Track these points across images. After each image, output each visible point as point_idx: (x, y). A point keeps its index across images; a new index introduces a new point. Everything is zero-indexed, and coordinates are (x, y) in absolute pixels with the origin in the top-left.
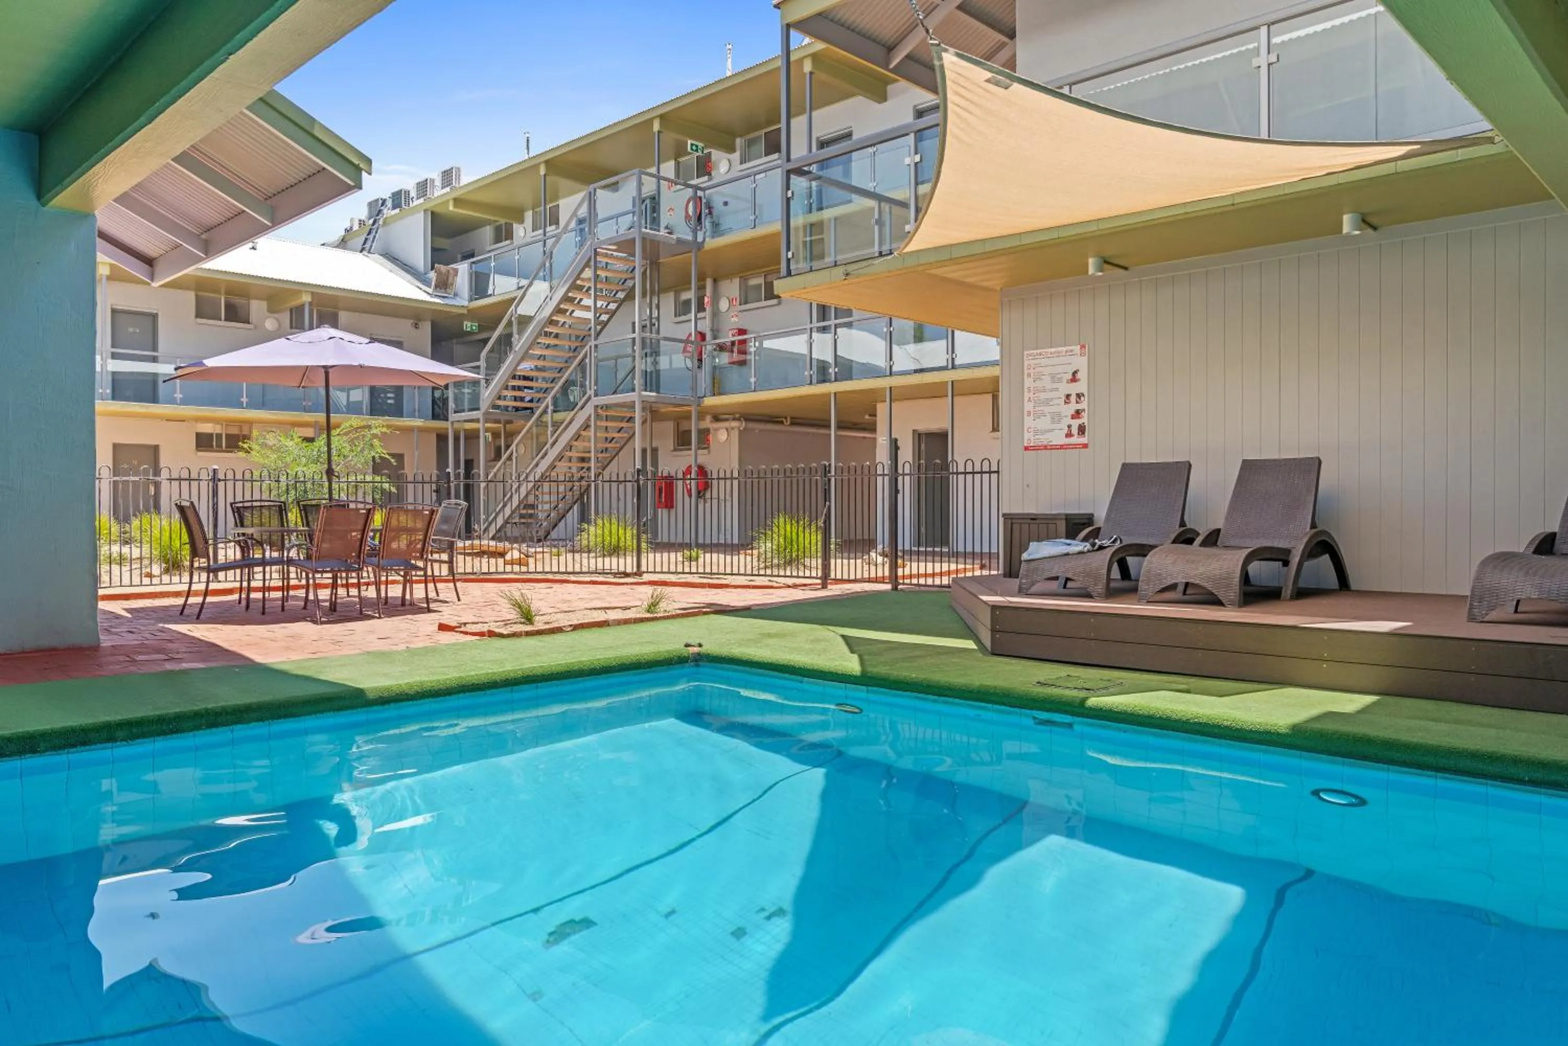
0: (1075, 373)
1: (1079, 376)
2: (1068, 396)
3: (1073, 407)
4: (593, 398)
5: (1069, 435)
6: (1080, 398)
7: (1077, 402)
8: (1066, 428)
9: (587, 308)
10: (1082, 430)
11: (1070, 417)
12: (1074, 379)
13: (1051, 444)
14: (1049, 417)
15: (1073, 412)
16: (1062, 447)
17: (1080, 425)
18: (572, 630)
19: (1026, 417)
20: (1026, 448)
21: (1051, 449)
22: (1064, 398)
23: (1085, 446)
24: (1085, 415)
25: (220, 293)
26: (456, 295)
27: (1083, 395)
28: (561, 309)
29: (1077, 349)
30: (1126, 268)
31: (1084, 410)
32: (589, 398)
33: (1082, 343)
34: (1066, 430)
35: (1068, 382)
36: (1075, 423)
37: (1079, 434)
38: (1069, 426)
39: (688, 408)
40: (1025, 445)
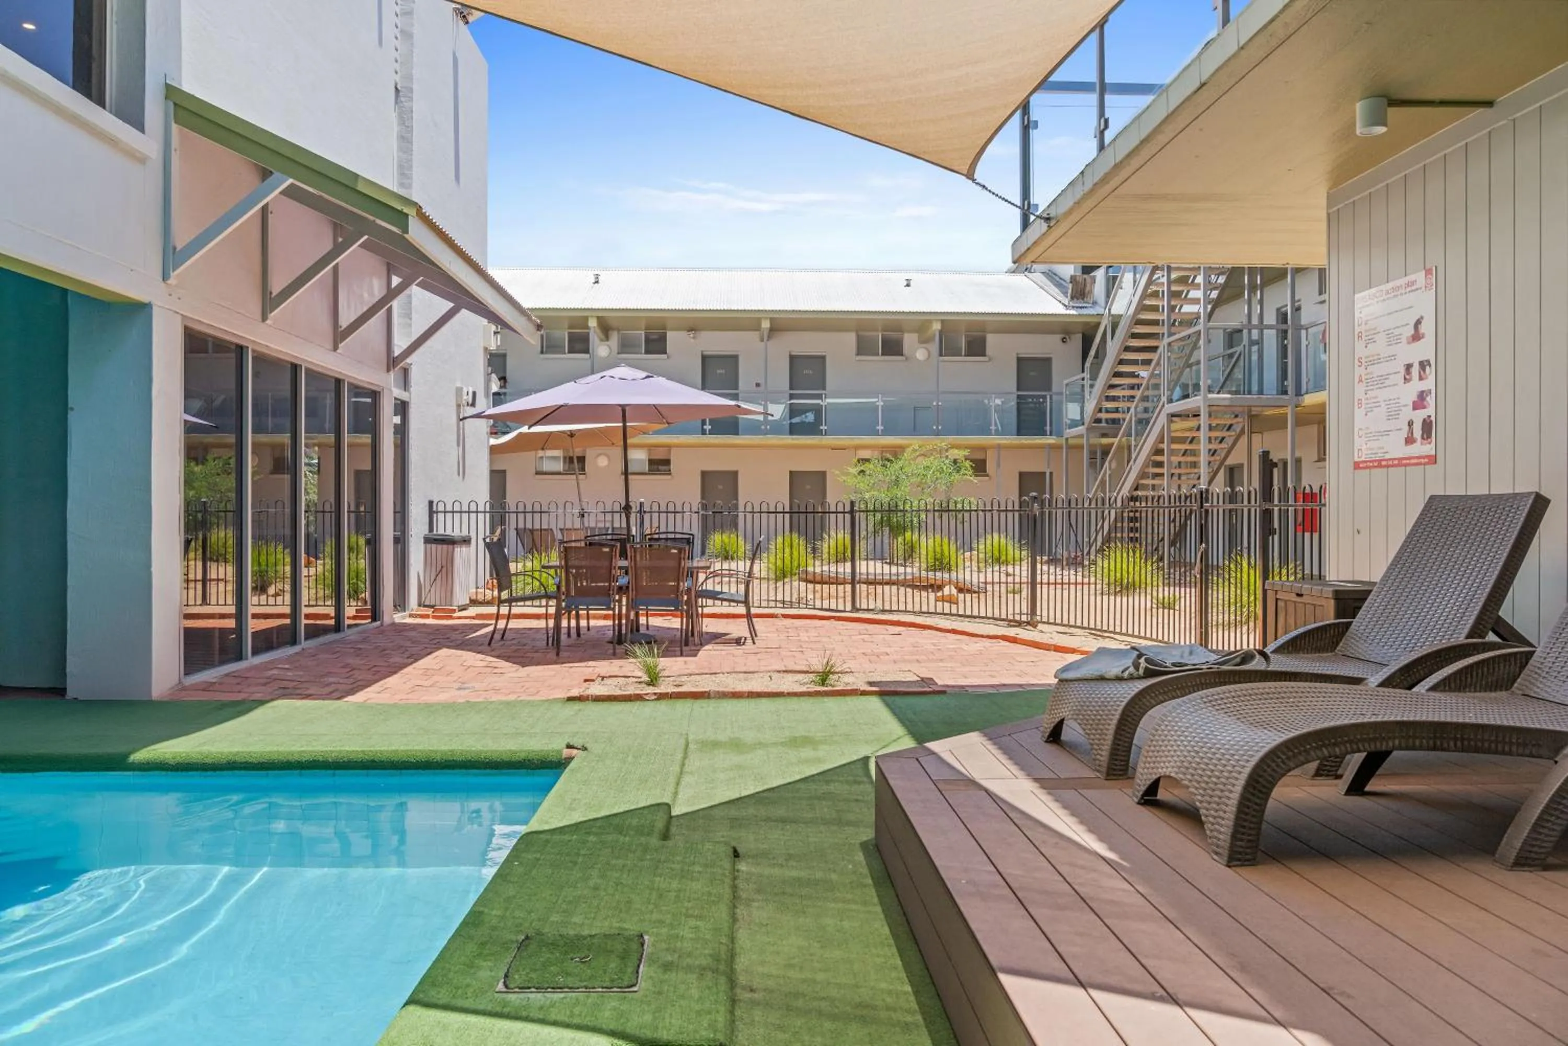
0: (1418, 323)
1: (1423, 329)
2: (1409, 367)
3: (1416, 386)
4: (1166, 406)
5: (1410, 440)
6: (1424, 371)
7: (1421, 378)
8: (1406, 428)
9: (1196, 301)
10: (1427, 426)
11: (1411, 407)
12: (1417, 337)
13: (1387, 456)
14: (1384, 408)
15: (1414, 397)
16: (1401, 463)
17: (1424, 420)
18: (655, 699)
19: (1356, 407)
20: (1357, 466)
21: (1388, 466)
22: (1402, 371)
23: (1433, 460)
24: (1430, 400)
25: (877, 330)
26: (1095, 303)
27: (1428, 362)
28: (1145, 305)
29: (1420, 277)
30: (1489, 104)
31: (1430, 391)
32: (1163, 406)
33: (1428, 267)
34: (1404, 433)
35: (1409, 343)
36: (1419, 417)
37: (1423, 438)
38: (1410, 424)
39: (1281, 411)
40: (1356, 459)
